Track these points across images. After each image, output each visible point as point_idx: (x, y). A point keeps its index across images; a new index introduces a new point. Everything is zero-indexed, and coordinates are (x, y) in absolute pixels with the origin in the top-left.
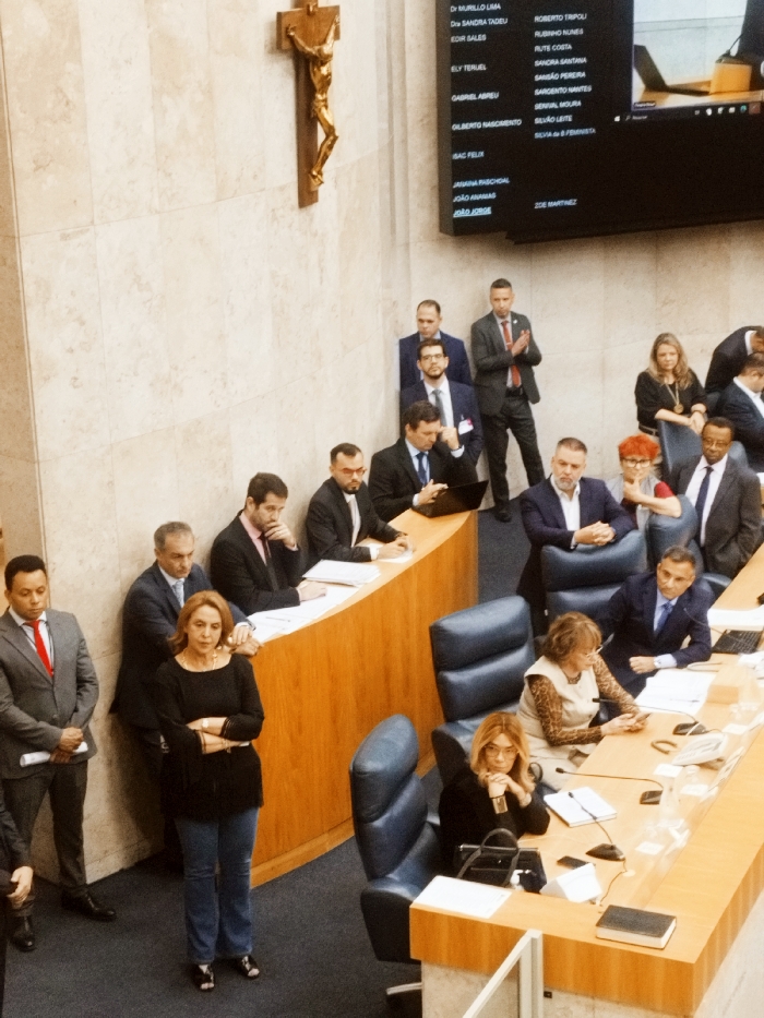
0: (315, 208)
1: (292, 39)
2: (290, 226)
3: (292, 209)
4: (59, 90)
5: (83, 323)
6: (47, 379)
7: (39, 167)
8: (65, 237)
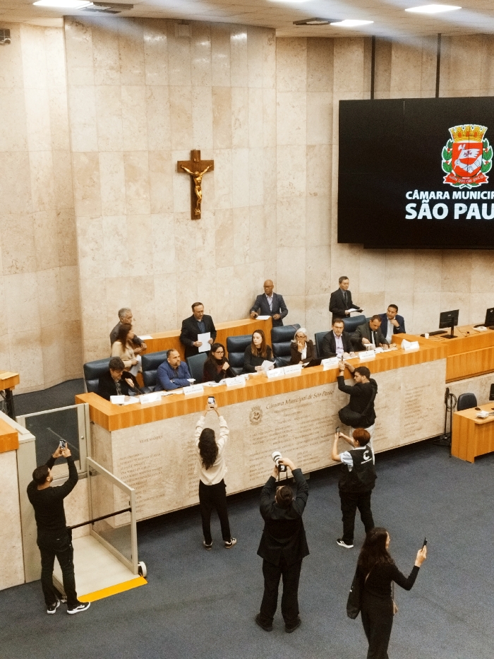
0: (199, 221)
1: (184, 169)
2: (186, 225)
3: (188, 219)
4: (91, 178)
5: (97, 243)
6: (84, 257)
7: (83, 199)
8: (92, 218)
